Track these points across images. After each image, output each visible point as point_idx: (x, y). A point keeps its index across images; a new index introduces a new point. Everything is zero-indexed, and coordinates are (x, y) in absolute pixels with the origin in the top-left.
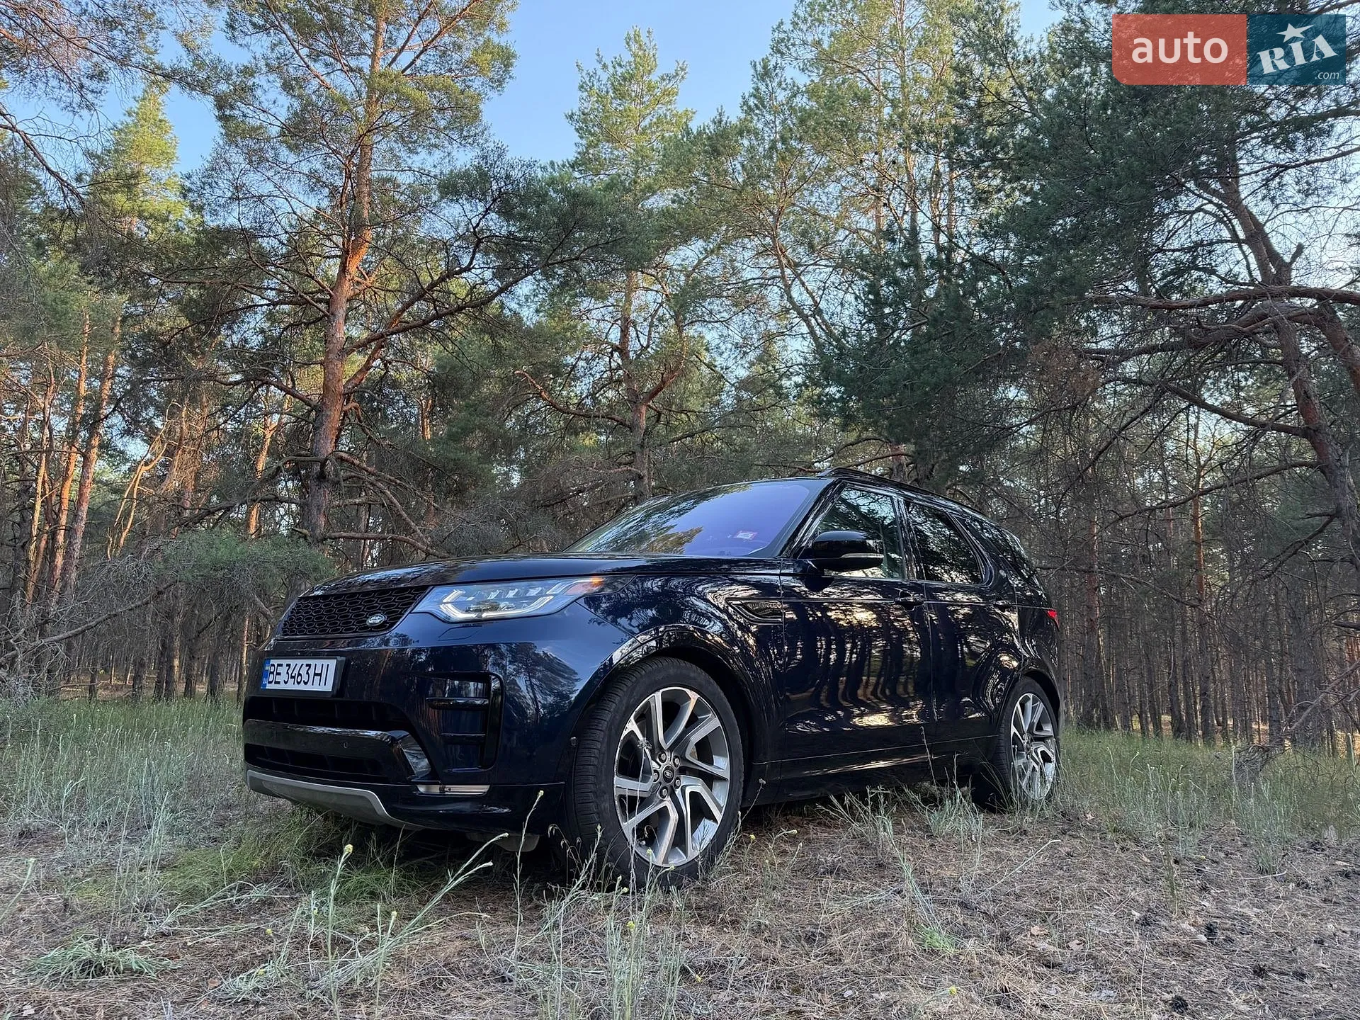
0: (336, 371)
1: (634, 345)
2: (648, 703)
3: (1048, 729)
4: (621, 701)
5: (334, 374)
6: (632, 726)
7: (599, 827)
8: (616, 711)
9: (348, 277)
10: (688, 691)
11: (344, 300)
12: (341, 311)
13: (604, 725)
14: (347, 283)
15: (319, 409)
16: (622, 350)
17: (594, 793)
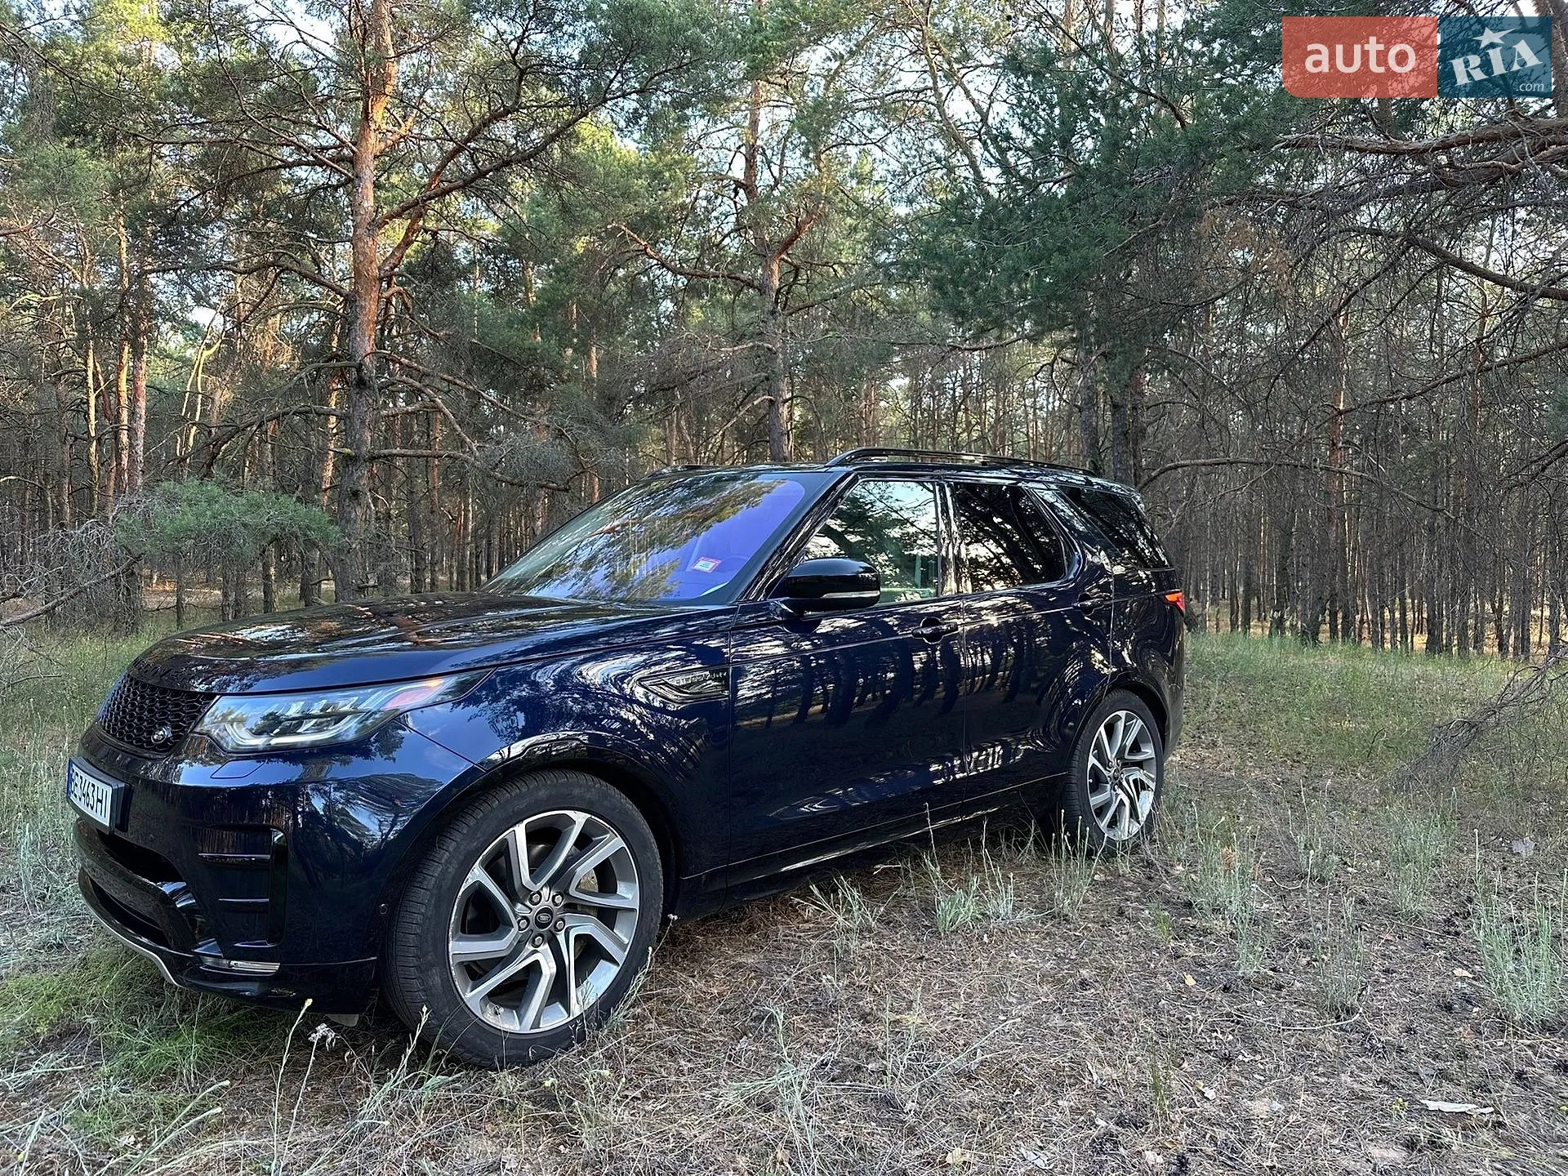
0: (368, 250)
1: (764, 178)
2: (505, 841)
3: (1148, 751)
4: (457, 848)
5: (365, 254)
6: (477, 874)
7: (425, 1009)
8: (448, 862)
9: (373, 127)
10: (570, 813)
11: (371, 157)
12: (368, 172)
13: (430, 882)
14: (372, 134)
15: (350, 300)
16: (748, 186)
17: (417, 967)
